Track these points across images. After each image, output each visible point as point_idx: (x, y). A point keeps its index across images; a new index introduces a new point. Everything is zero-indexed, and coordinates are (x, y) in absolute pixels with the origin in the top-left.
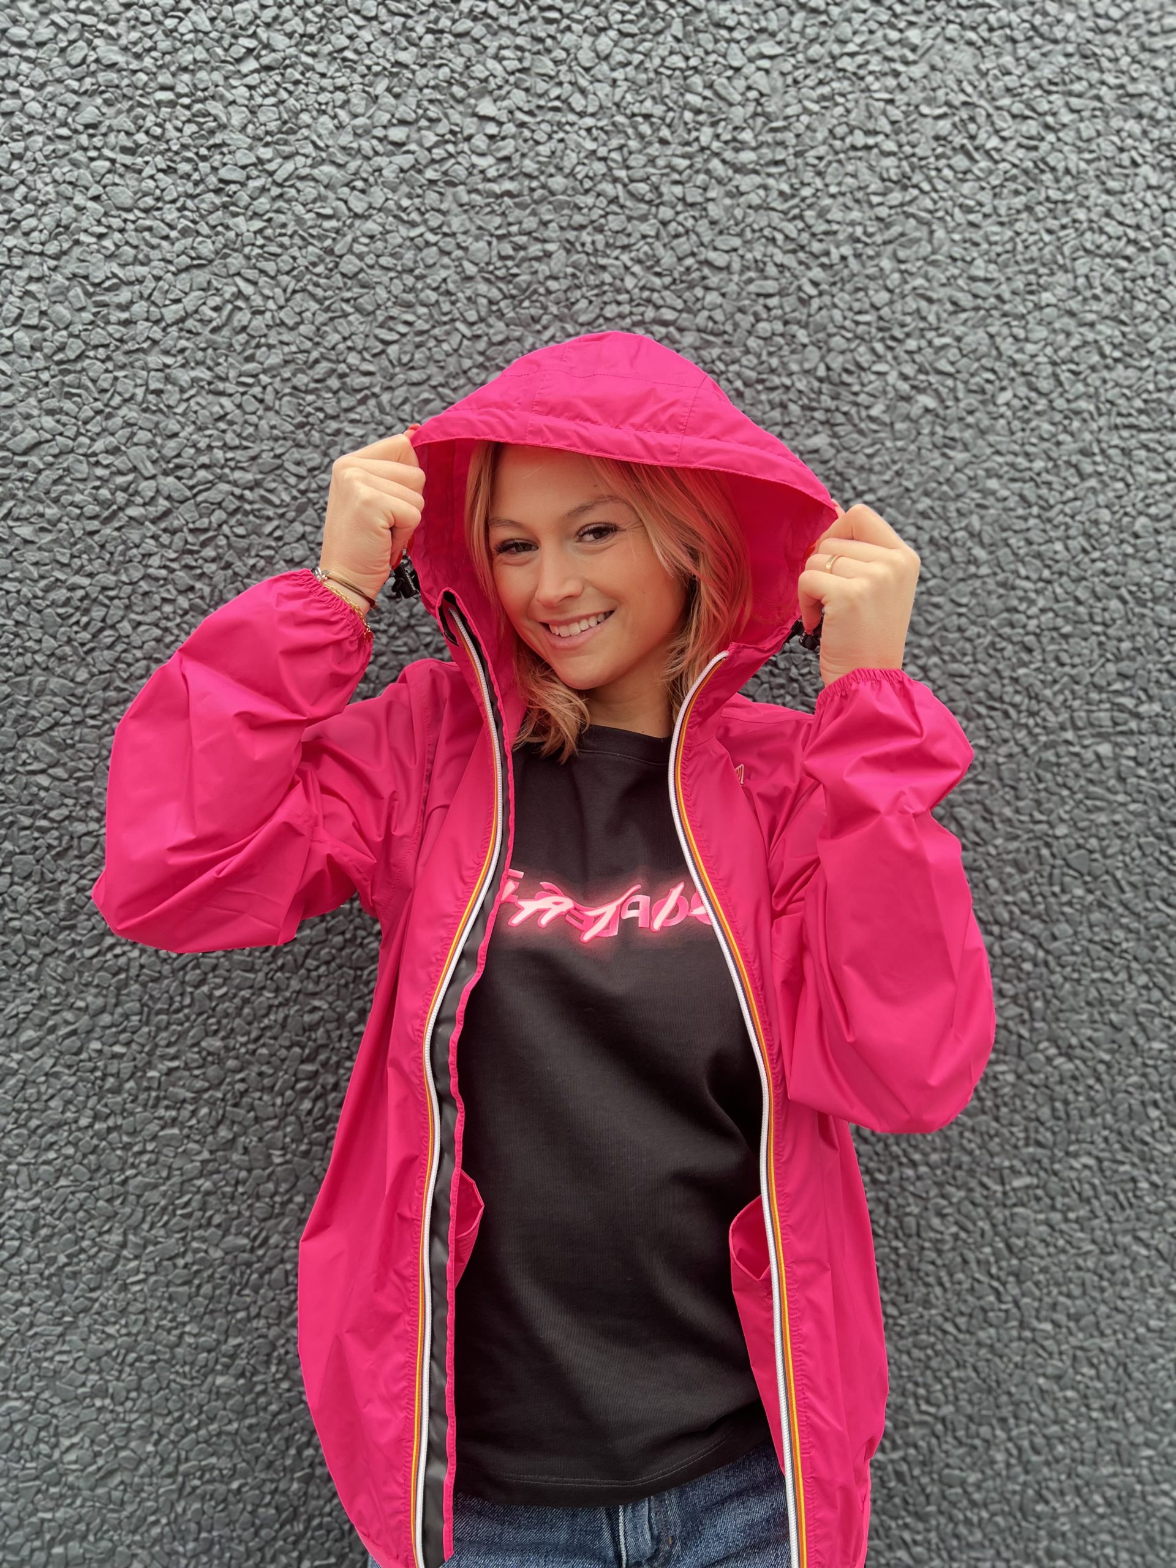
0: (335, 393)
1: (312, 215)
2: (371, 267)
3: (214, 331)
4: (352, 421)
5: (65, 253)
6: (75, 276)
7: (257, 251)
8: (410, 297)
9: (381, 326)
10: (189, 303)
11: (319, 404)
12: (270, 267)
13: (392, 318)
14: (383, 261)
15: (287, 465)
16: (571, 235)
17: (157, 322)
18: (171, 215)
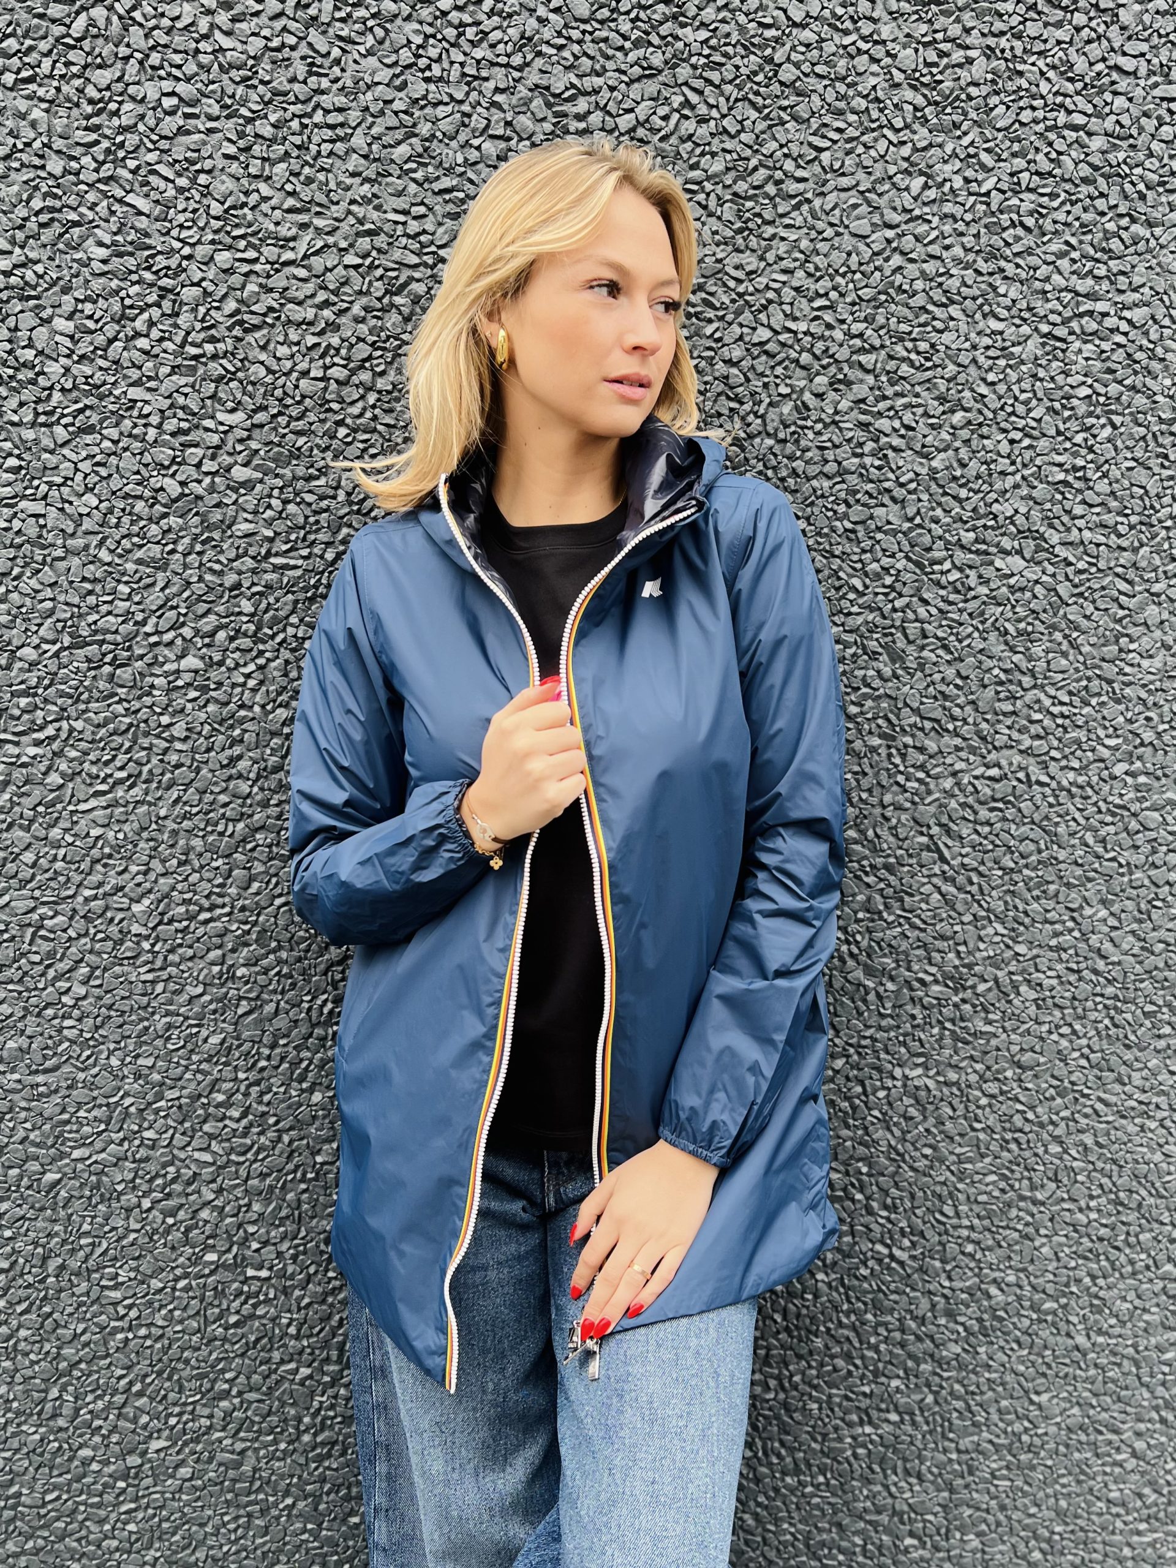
0: (771, 199)
1: (753, 25)
2: (806, 75)
3: (662, 139)
4: (787, 226)
5: (527, 65)
6: (537, 86)
7: (703, 61)
8: (842, 105)
9: (814, 134)
10: (642, 110)
11: (757, 210)
12: (715, 77)
13: (825, 125)
14: (819, 69)
15: (728, 269)
16: (991, 41)
17: (610, 132)
18: (625, 27)
